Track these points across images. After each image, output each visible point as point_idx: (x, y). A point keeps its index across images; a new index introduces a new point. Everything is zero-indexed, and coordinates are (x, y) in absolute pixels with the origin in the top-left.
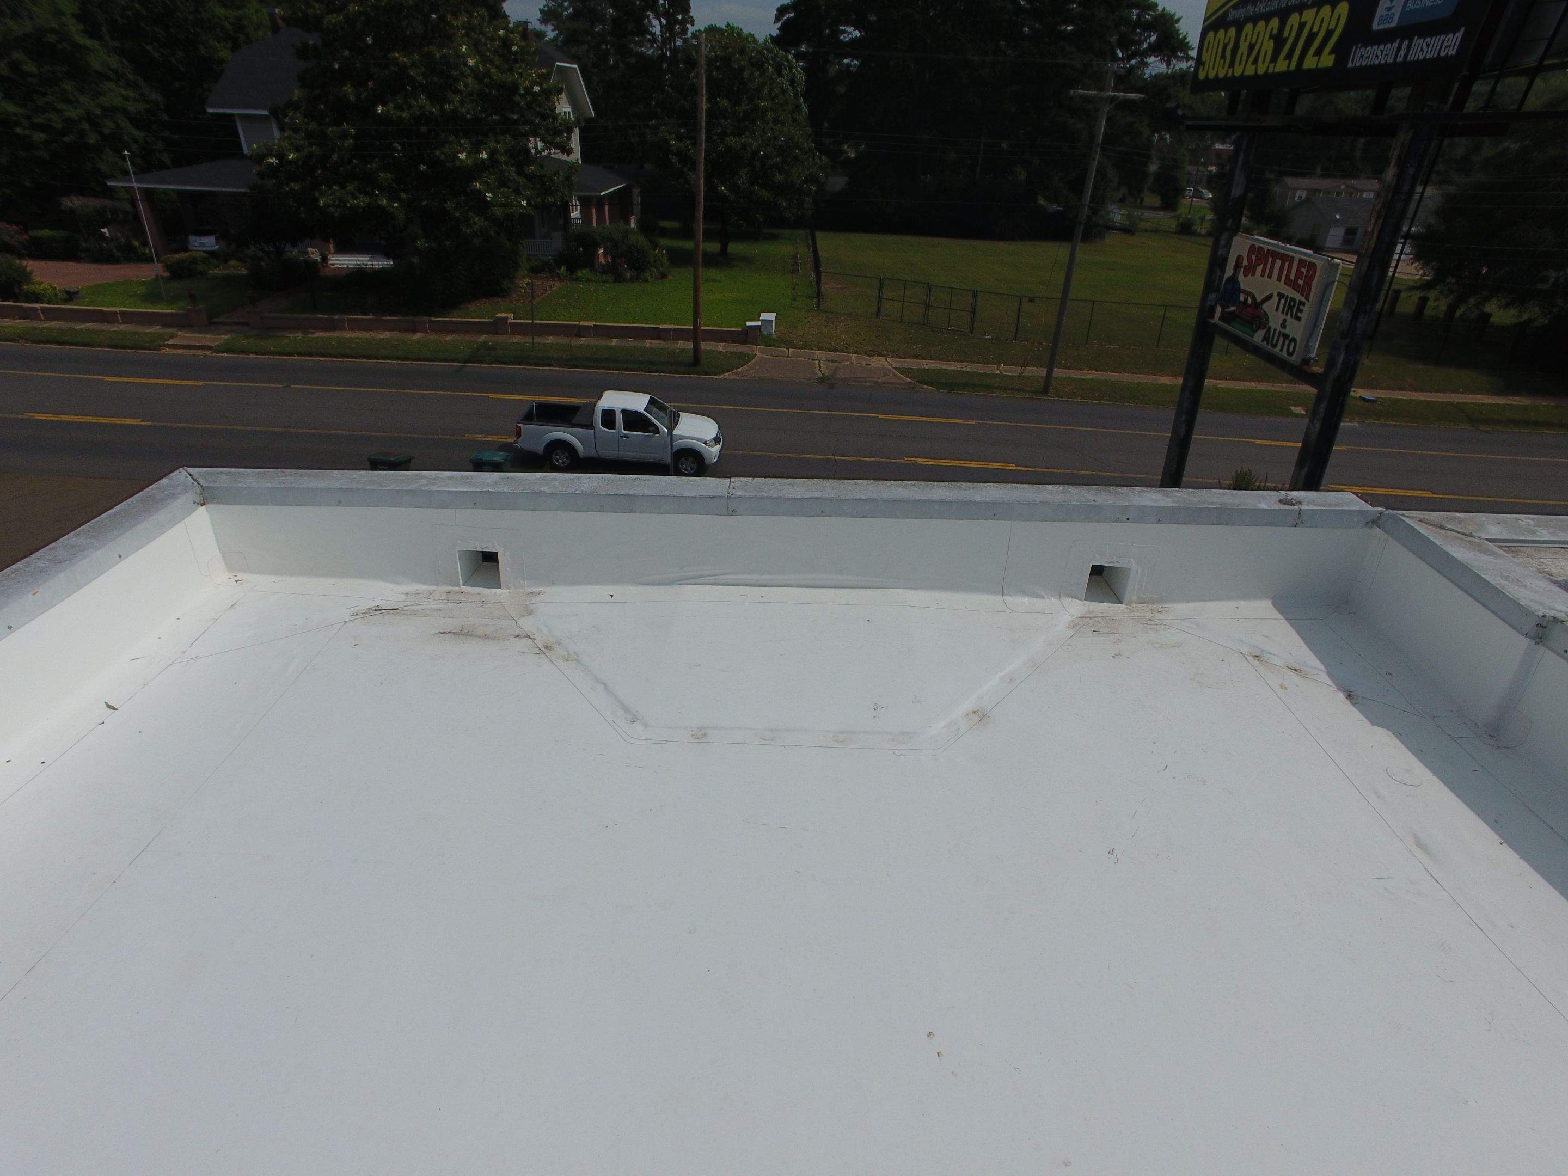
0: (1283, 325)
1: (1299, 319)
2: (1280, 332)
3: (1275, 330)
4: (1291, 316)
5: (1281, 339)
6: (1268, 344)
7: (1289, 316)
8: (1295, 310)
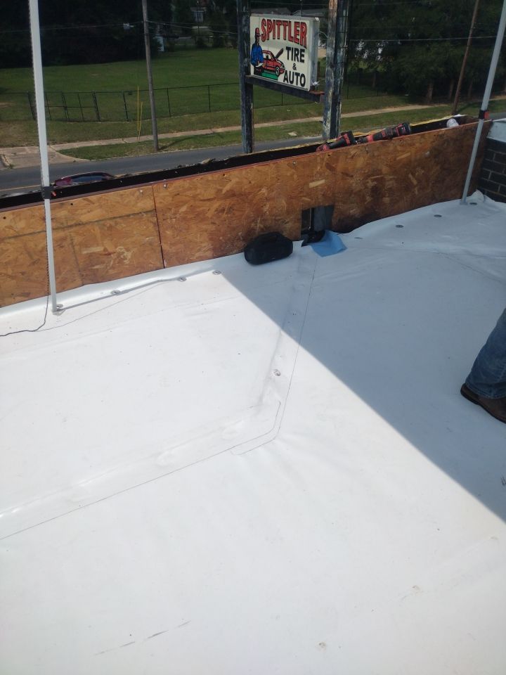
0: (294, 67)
1: (303, 61)
2: (293, 73)
3: (290, 73)
4: (298, 60)
5: (295, 78)
6: (288, 82)
7: (296, 62)
8: (299, 56)
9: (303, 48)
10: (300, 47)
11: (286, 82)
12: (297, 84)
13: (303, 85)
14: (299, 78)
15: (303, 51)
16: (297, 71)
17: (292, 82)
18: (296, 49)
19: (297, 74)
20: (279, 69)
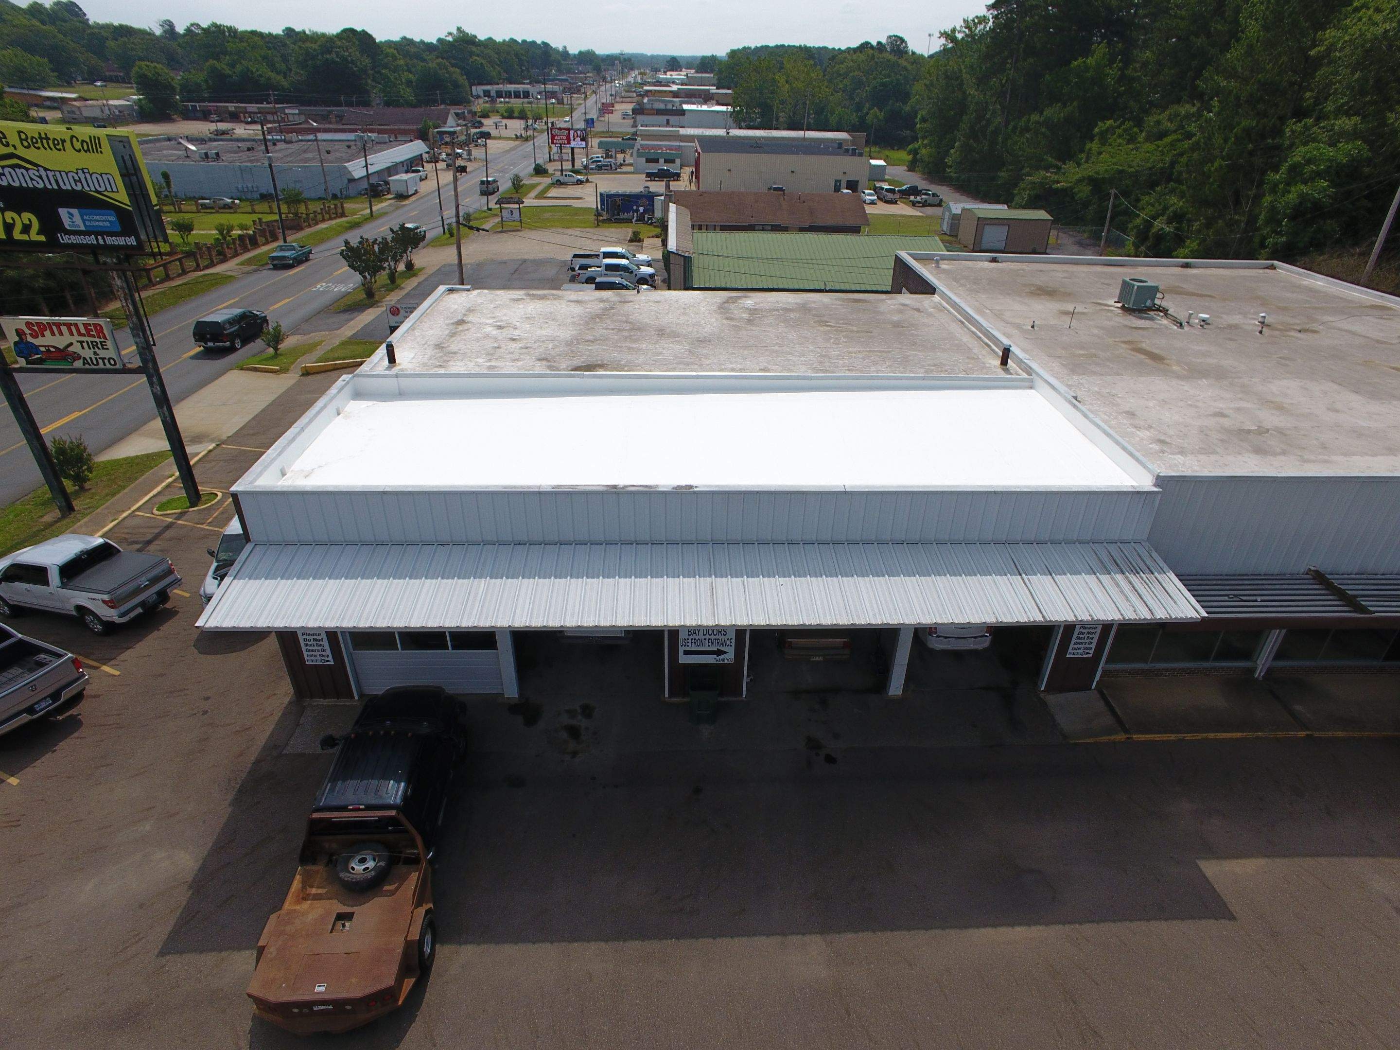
0: (95, 353)
1: (108, 349)
2: (96, 358)
3: (91, 358)
4: (99, 348)
5: (100, 361)
6: (90, 365)
7: (97, 350)
8: (99, 346)
9: (102, 340)
10: (97, 340)
11: (87, 366)
12: (105, 365)
13: (115, 364)
14: (106, 361)
15: (101, 342)
16: (101, 356)
17: (98, 364)
18: (92, 342)
19: (103, 359)
20: (76, 357)
